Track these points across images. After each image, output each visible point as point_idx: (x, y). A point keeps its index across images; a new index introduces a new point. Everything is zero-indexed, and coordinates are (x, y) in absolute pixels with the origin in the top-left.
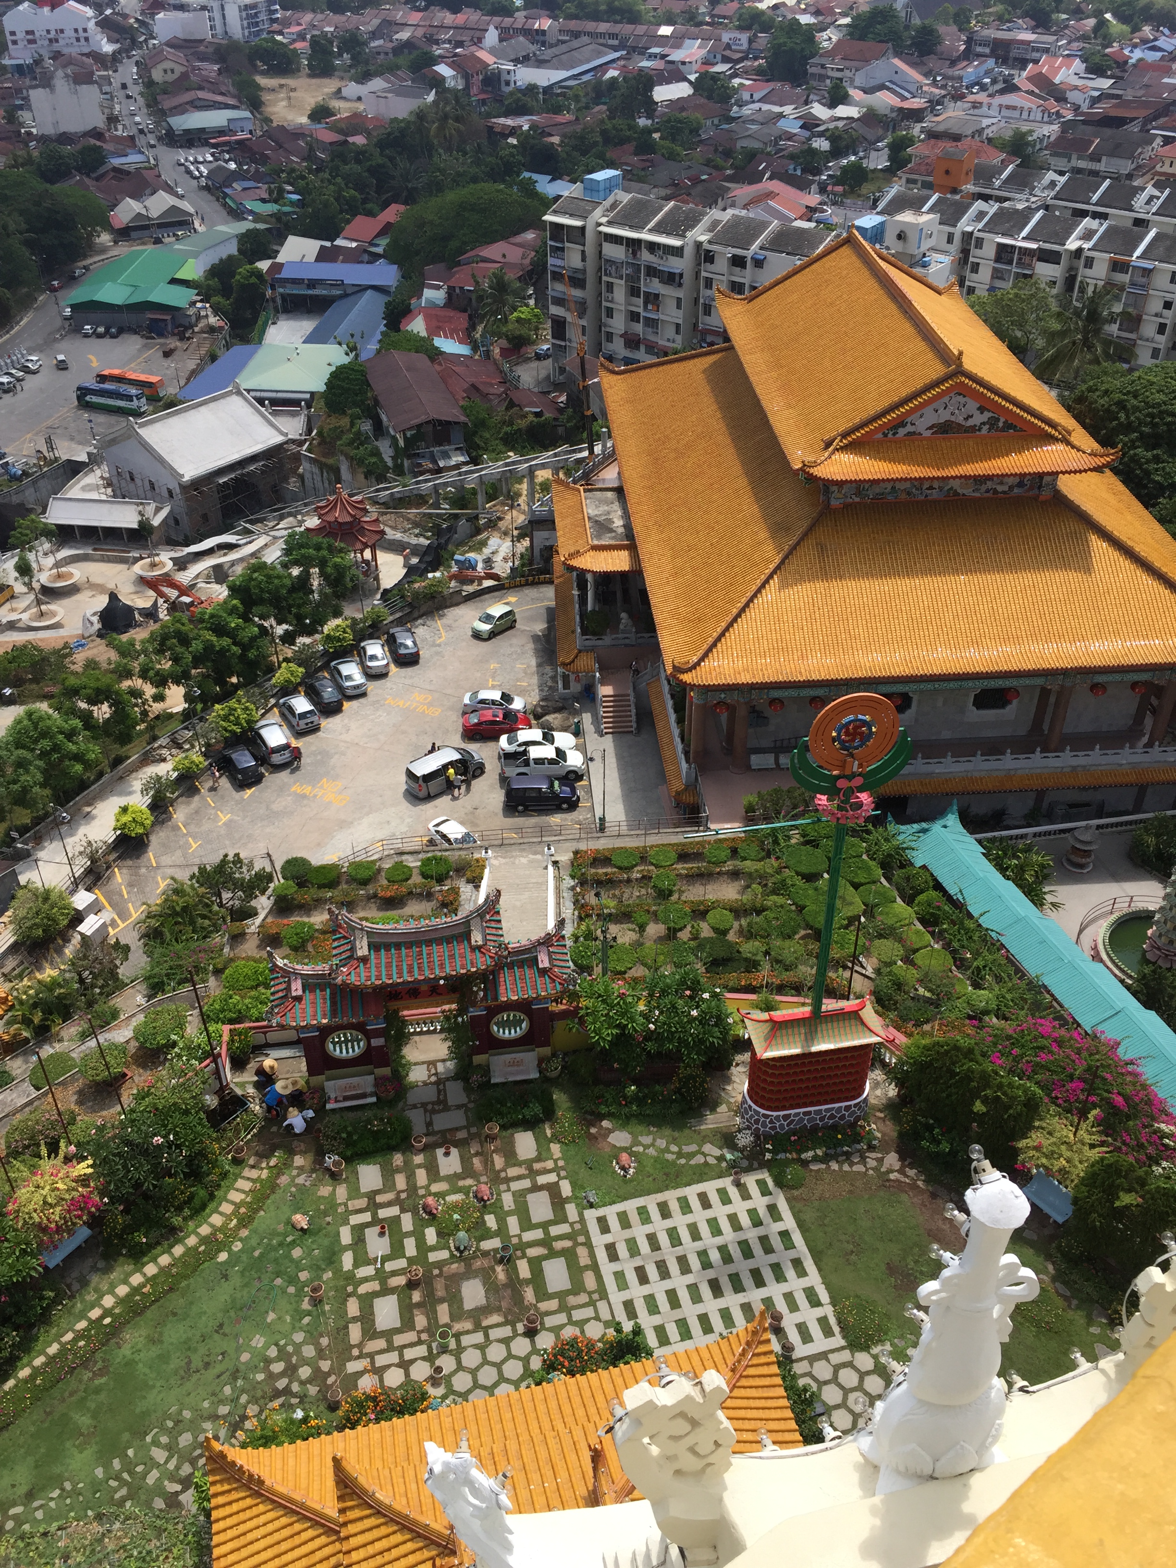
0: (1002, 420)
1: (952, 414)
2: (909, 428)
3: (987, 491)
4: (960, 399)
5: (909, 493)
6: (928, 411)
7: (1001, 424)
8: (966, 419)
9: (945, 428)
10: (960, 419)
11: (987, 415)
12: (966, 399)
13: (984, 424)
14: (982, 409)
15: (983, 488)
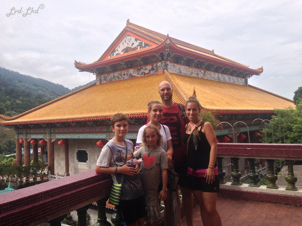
0: (143, 43)
1: (128, 44)
2: (117, 52)
3: (142, 74)
4: (129, 37)
5: (118, 78)
6: (121, 44)
7: (143, 45)
8: (132, 45)
9: (126, 50)
10: (130, 46)
11: (138, 42)
12: (131, 37)
13: (138, 46)
14: (136, 40)
15: (140, 72)
